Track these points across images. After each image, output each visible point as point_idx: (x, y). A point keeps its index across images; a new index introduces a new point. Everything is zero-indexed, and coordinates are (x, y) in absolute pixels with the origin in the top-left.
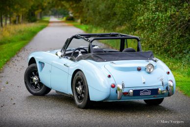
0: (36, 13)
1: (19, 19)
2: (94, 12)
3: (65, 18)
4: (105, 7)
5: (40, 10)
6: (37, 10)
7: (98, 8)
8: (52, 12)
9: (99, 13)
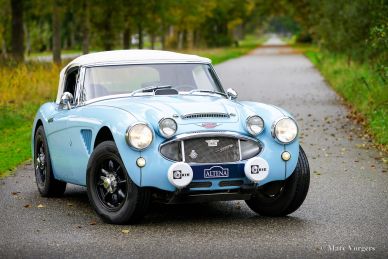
0: (231, 26)
1: (185, 39)
2: (333, 21)
3: (294, 38)
4: (358, 10)
5: (239, 21)
6: (232, 19)
7: (341, 13)
8: (272, 23)
9: (345, 22)
